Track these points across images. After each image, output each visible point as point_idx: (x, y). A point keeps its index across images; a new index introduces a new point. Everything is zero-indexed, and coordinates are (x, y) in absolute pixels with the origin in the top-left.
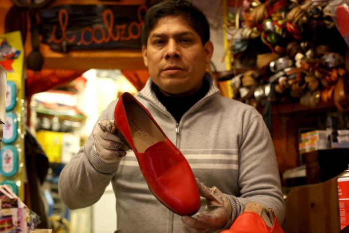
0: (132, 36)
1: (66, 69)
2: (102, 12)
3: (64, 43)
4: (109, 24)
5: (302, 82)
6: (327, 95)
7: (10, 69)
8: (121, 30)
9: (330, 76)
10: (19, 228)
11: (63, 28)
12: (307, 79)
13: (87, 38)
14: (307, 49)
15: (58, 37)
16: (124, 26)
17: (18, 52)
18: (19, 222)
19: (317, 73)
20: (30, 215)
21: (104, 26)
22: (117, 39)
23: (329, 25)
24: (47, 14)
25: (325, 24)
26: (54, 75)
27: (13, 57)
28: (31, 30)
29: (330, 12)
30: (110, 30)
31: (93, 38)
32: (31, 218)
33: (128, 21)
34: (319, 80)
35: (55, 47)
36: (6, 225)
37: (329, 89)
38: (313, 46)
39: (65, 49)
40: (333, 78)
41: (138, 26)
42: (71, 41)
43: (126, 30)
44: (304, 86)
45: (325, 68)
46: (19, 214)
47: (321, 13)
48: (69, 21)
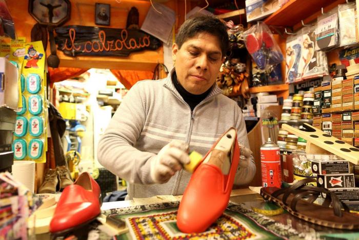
0: (117, 48)
1: (76, 68)
2: (98, 32)
3: (74, 51)
4: (103, 40)
5: (222, 80)
6: (237, 88)
7: (36, 66)
8: (110, 44)
9: (239, 77)
10: (19, 215)
11: (73, 41)
12: (226, 79)
13: (89, 48)
14: (226, 60)
15: (69, 46)
16: (112, 42)
17: (41, 55)
18: (19, 210)
19: (232, 76)
20: (33, 197)
21: (100, 41)
22: (108, 50)
23: (240, 46)
24: (61, 30)
25: (237, 45)
26: (68, 71)
27: (38, 58)
28: (50, 41)
29: (242, 38)
30: (103, 44)
31: (93, 49)
32: (33, 201)
33: (115, 39)
34: (232, 79)
35: (67, 53)
36: (5, 214)
37: (238, 85)
38: (230, 59)
39: (74, 55)
40: (241, 79)
41: (121, 42)
42: (78, 49)
43: (114, 44)
44: (223, 83)
45: (237, 72)
46: (19, 202)
47: (236, 38)
48: (76, 36)
